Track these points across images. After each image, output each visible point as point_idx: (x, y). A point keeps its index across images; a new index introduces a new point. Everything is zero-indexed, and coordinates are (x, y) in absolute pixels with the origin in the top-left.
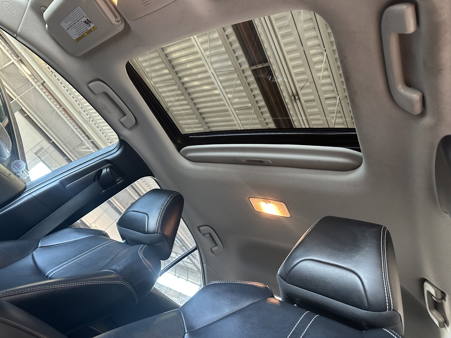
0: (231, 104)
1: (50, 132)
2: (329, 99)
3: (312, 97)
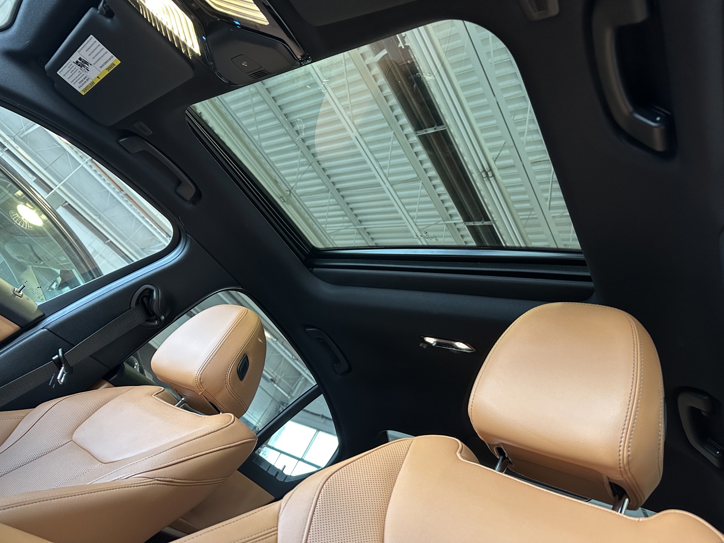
1: (105, 227)
2: (538, 163)
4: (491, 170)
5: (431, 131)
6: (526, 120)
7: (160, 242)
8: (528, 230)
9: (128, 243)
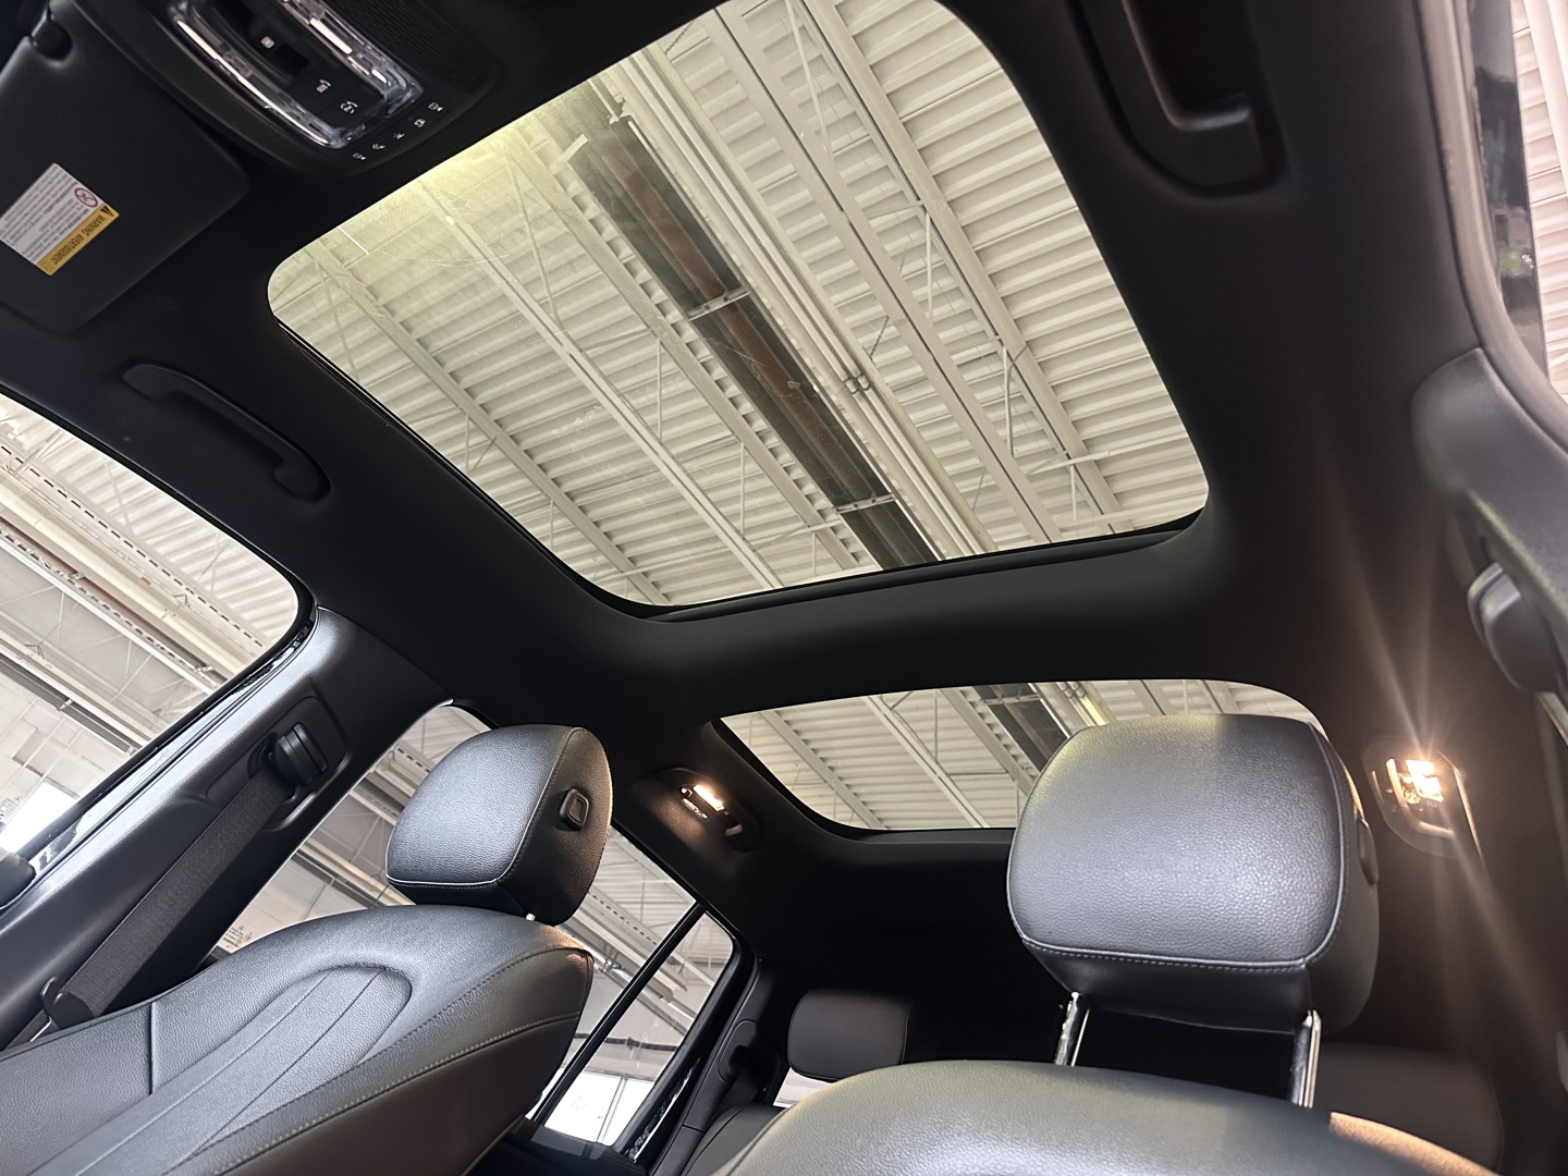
0: (661, 444)
1: (55, 670)
2: (977, 363)
3: (915, 371)
4: (863, 373)
5: (717, 305)
6: (926, 273)
7: (195, 689)
8: (982, 517)
9: (116, 703)
